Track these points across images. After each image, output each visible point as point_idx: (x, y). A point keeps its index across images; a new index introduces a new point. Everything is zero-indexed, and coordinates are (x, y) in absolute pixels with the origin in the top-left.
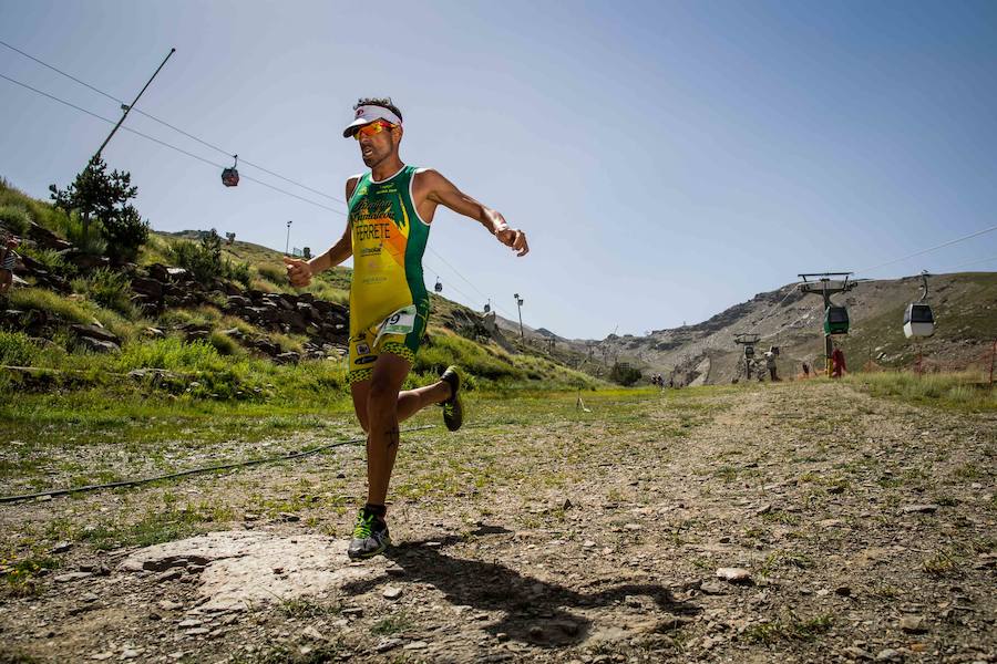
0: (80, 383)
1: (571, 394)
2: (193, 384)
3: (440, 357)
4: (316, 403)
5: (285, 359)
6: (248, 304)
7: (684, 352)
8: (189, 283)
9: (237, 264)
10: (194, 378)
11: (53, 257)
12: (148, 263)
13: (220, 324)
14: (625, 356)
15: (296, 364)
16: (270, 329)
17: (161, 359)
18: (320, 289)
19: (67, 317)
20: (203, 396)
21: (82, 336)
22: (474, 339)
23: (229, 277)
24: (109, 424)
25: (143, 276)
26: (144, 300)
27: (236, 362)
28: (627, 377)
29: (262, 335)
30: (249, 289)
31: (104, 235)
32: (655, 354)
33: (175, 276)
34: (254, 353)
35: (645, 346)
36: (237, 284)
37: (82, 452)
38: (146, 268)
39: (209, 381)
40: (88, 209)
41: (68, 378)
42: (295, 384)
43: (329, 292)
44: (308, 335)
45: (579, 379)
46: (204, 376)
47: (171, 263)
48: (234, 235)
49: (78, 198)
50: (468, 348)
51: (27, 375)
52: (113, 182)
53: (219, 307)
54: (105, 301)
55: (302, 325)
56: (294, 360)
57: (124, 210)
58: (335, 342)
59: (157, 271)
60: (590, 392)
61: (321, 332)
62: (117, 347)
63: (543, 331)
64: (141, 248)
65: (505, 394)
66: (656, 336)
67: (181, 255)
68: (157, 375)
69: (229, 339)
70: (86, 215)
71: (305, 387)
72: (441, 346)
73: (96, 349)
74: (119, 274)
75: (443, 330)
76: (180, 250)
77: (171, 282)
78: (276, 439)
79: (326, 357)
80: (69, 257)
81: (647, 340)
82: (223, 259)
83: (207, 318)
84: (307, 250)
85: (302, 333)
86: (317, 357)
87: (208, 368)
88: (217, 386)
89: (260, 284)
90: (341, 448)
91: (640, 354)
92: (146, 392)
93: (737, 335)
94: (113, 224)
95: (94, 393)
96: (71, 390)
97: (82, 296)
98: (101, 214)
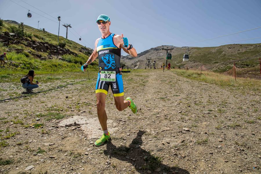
2: (20, 65)
3: (80, 60)
4: (52, 71)
5: (43, 59)
6: (32, 44)
7: (134, 60)
8: (16, 37)
9: (28, 33)
10: (21, 63)
12: (4, 31)
15: (46, 60)
16: (38, 51)
17: (11, 58)
18: (50, 41)
22: (87, 55)
23: (26, 36)
24: (5, 77)
25: (3, 35)
26: (4, 41)
27: (30, 59)
29: (36, 52)
30: (32, 40)
32: (127, 60)
33: (12, 36)
34: (35, 57)
35: (125, 58)
36: (29, 38)
37: (2, 85)
38: (3, 33)
39: (25, 64)
42: (46, 66)
43: (52, 42)
44: (48, 53)
46: (23, 63)
47: (10, 32)
53: (24, 44)
55: (45, 49)
56: (45, 59)
58: (54, 55)
59: (6, 34)
61: (50, 52)
65: (96, 69)
67: (13, 30)
68: (11, 62)
69: (28, 53)
71: (49, 66)
72: (80, 57)
75: (79, 52)
76: (12, 28)
77: (11, 37)
78: (51, 82)
79: (53, 58)
81: (126, 57)
82: (24, 31)
83: (22, 47)
84: (44, 29)
85: (46, 52)
86: (51, 58)
87: (24, 61)
88: (27, 65)
89: (34, 39)
90: (69, 86)
91: (124, 60)
92: (8, 66)
93: (147, 57)
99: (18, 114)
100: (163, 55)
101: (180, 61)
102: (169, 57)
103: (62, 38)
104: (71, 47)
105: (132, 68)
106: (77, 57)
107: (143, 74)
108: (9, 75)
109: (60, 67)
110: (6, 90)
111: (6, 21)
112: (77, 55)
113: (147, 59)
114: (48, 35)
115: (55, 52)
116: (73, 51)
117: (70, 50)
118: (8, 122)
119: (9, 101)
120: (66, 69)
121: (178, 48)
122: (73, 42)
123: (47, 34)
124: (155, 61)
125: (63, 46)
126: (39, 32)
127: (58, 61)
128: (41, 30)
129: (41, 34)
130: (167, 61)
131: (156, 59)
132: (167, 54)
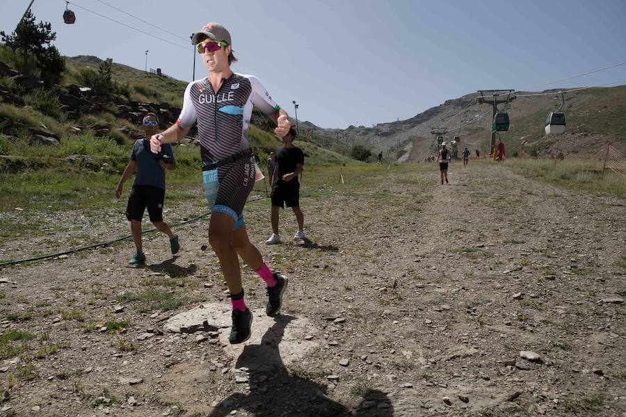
0: (41, 165)
1: (330, 168)
2: (104, 164)
4: (179, 176)
6: (130, 110)
7: (397, 137)
8: (93, 97)
9: (121, 83)
10: (105, 161)
11: (10, 81)
12: (68, 84)
13: (116, 125)
14: (359, 140)
17: (83, 149)
18: (173, 99)
19: (25, 122)
20: (111, 172)
21: (36, 134)
22: (268, 130)
23: (117, 93)
24: (68, 196)
25: (65, 93)
26: (68, 109)
27: (127, 149)
28: (362, 155)
30: (130, 101)
31: (38, 66)
32: (378, 139)
33: (85, 93)
35: (372, 134)
36: (123, 97)
37: (60, 217)
38: (67, 88)
39: (114, 163)
40: (26, 47)
41: (32, 162)
43: (178, 101)
45: (333, 156)
46: (111, 160)
47: (81, 84)
48: (111, 60)
49: (19, 40)
50: (265, 137)
51: (8, 161)
52: (40, 30)
53: (113, 113)
54: (45, 110)
57: (49, 48)
59: (74, 90)
60: (342, 167)
62: (57, 141)
63: (307, 123)
64: (62, 74)
66: (379, 127)
67: (87, 79)
68: (84, 160)
69: (122, 135)
70: (26, 52)
73: (45, 143)
74: (50, 91)
76: (86, 76)
77: (83, 97)
78: (170, 208)
80: (18, 81)
81: (374, 129)
82: (113, 80)
83: (107, 121)
84: (159, 70)
87: (113, 154)
88: (119, 165)
89: (136, 97)
91: (369, 139)
92: (78, 170)
93: (433, 128)
94: (43, 58)
95: (49, 171)
96: (35, 169)
97: (30, 107)
98: (35, 51)
99: (77, 293)
100: (484, 118)
105: (391, 159)
107: (418, 176)
108: (77, 190)
109: (199, 167)
110: (67, 230)
111: (75, 58)
113: (433, 133)
114: (171, 84)
118: (51, 314)
119: (66, 258)
123: (168, 82)
124: (457, 139)
126: (147, 79)
127: (193, 150)
128: (153, 74)
129: (152, 82)
130: (494, 135)
131: (460, 130)
132: (494, 115)
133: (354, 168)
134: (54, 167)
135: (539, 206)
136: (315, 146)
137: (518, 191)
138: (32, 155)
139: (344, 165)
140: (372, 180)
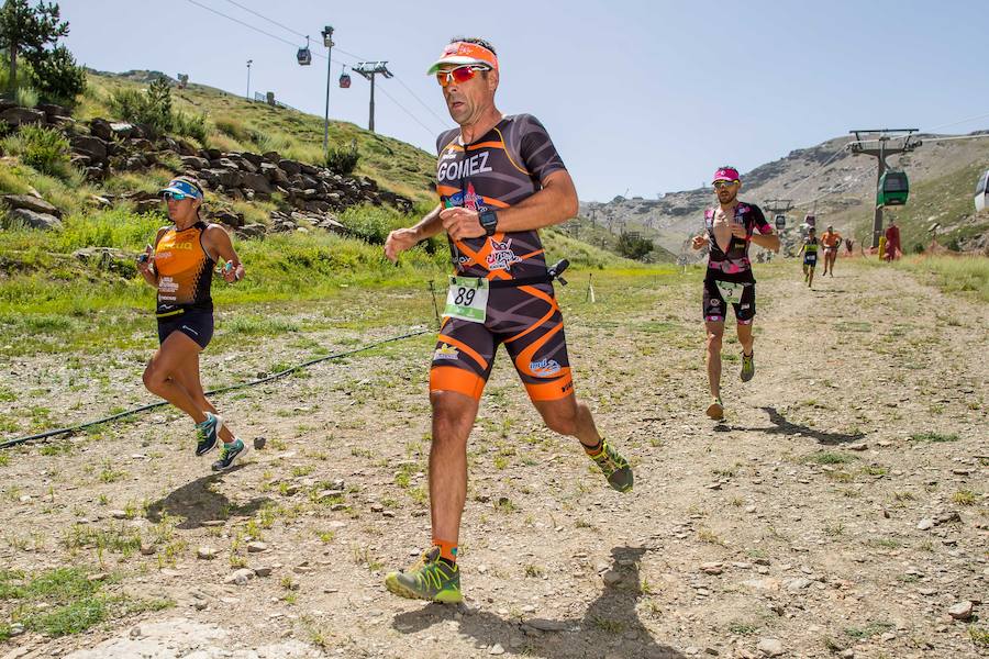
0: (20, 267)
4: (286, 287)
5: (248, 233)
6: (205, 166)
8: (135, 141)
12: (88, 117)
14: (635, 223)
15: (263, 238)
16: (231, 196)
17: (108, 235)
18: (287, 146)
21: (17, 207)
23: (182, 133)
25: (83, 133)
26: (86, 162)
28: (638, 249)
29: (222, 204)
30: (206, 150)
31: (35, 83)
32: (666, 219)
33: (121, 134)
35: (656, 211)
36: (192, 141)
38: (87, 123)
40: (15, 47)
42: (262, 263)
43: (298, 149)
44: (275, 202)
45: (583, 252)
47: (114, 117)
48: (186, 78)
52: (40, 17)
53: (172, 169)
54: (41, 164)
55: (264, 186)
56: (258, 233)
57: (56, 51)
58: (305, 210)
59: (98, 127)
60: (596, 272)
61: (287, 199)
62: (58, 221)
64: (79, 98)
66: (669, 200)
67: (125, 106)
68: (105, 255)
70: (13, 58)
71: (273, 266)
73: (34, 224)
74: (54, 130)
75: (428, 193)
76: (124, 101)
77: (117, 142)
79: (295, 228)
81: (660, 203)
82: (175, 112)
83: (159, 184)
84: (270, 96)
85: (268, 199)
86: (287, 228)
89: (218, 140)
90: (318, 366)
91: (650, 220)
92: (91, 275)
93: (766, 201)
94: (45, 69)
95: (35, 278)
96: (9, 274)
97: (15, 158)
98: (29, 57)
100: (862, 181)
101: (960, 209)
102: (895, 191)
103: (353, 133)
104: (389, 168)
105: (691, 256)
106: (410, 213)
108: (77, 315)
109: (329, 270)
111: (125, 75)
112: (411, 207)
114: (291, 120)
115: (310, 198)
116: (391, 191)
117: (382, 183)
120: (354, 278)
121: (944, 142)
122: (400, 144)
123: (286, 116)
124: (811, 220)
125: (345, 164)
126: (250, 111)
127: (320, 240)
128: (259, 102)
129: (258, 117)
130: (879, 213)
131: (816, 205)
132: (880, 176)
133: (620, 273)
134: (48, 270)
135: (974, 350)
136: (552, 232)
137: (928, 320)
138: (8, 248)
139: (601, 268)
140: (650, 296)
